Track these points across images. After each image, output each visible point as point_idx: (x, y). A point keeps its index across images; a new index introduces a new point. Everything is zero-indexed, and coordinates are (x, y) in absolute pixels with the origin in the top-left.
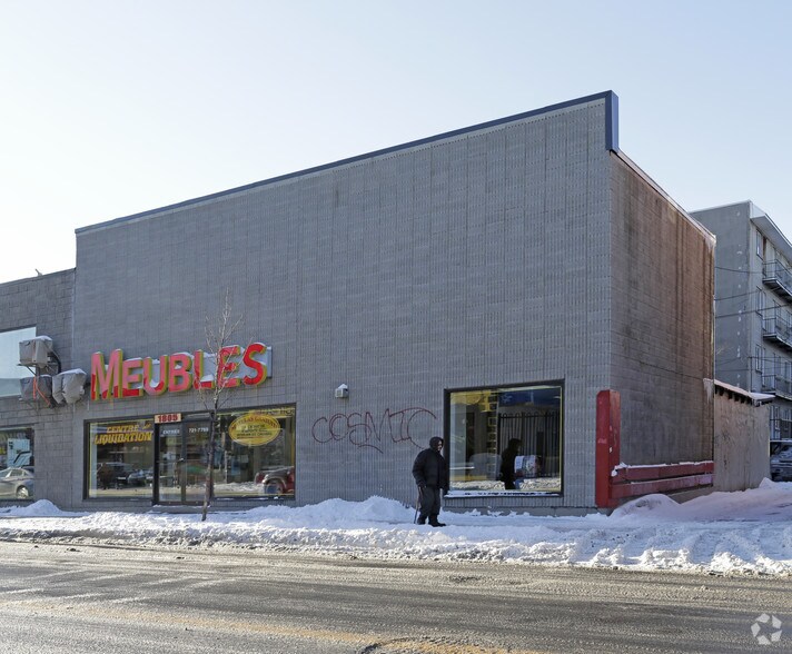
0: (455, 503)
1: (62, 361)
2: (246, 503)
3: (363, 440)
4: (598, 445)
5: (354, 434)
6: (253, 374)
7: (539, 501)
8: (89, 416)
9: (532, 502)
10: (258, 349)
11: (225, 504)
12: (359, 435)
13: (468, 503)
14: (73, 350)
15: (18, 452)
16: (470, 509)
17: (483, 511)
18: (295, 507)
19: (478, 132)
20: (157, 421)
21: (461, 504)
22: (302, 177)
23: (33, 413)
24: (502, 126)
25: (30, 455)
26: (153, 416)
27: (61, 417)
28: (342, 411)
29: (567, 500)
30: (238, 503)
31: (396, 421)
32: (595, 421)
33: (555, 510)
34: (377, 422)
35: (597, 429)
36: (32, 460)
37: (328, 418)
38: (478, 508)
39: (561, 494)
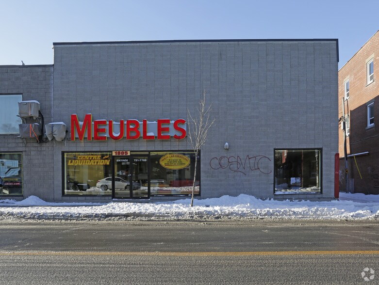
0: (279, 197)
1: (44, 116)
2: (173, 198)
3: (236, 169)
4: (335, 174)
5: (232, 166)
6: (179, 134)
7: (313, 196)
8: (66, 149)
9: (310, 196)
10: (183, 122)
11: (159, 198)
12: (234, 166)
13: (285, 197)
14: (52, 111)
15: (8, 167)
16: (285, 199)
17: (291, 200)
18: (201, 199)
19: (286, 42)
20: (114, 154)
21: (282, 197)
22: (201, 43)
23: (21, 145)
24: (297, 42)
25: (19, 169)
26: (111, 152)
27: (44, 149)
28: (226, 155)
29: (324, 196)
30: (167, 198)
31: (252, 161)
32: (334, 165)
33: (320, 199)
34: (243, 161)
35: (335, 168)
36: (20, 172)
37: (218, 158)
38: (289, 199)
39: (321, 192)
